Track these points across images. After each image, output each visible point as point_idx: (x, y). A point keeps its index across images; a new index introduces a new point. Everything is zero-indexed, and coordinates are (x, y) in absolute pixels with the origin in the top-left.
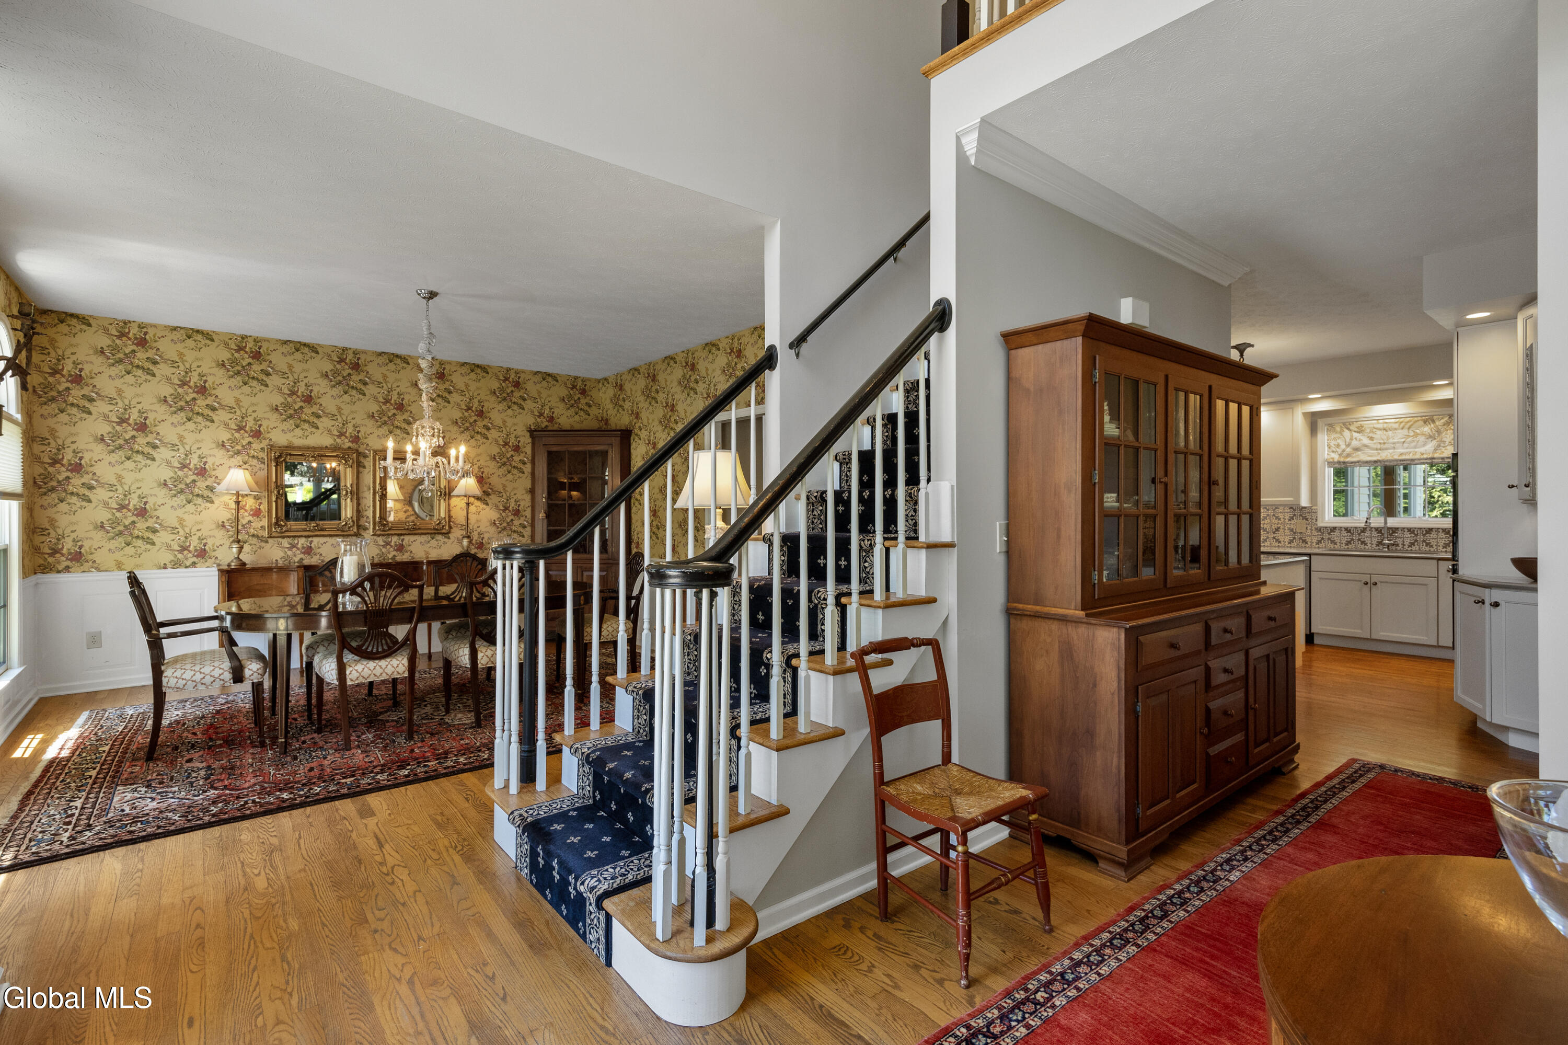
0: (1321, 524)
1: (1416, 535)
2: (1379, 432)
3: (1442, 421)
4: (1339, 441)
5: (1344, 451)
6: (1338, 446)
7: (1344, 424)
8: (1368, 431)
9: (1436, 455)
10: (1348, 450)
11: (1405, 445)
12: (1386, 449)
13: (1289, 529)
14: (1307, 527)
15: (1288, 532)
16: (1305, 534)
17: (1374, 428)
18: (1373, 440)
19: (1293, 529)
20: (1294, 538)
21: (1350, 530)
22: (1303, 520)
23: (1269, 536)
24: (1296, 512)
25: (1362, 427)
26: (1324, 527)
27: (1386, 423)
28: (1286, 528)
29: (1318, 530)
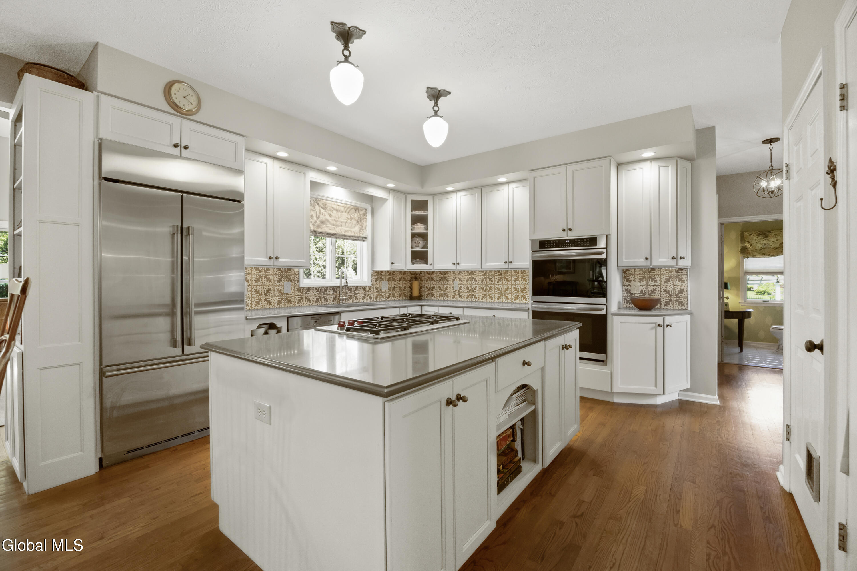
0: (301, 285)
1: (351, 291)
2: (334, 212)
3: (362, 212)
4: (312, 213)
5: (316, 222)
6: (313, 217)
7: (316, 199)
8: (329, 209)
9: (361, 235)
10: (318, 222)
11: (347, 225)
12: (338, 226)
13: (278, 290)
14: (291, 288)
15: (277, 293)
16: (290, 294)
17: (332, 208)
18: (331, 217)
19: (281, 290)
20: (282, 299)
21: (319, 289)
22: (288, 281)
23: (262, 298)
24: (283, 273)
25: (326, 204)
26: (303, 288)
27: (338, 205)
28: (276, 290)
29: (299, 290)
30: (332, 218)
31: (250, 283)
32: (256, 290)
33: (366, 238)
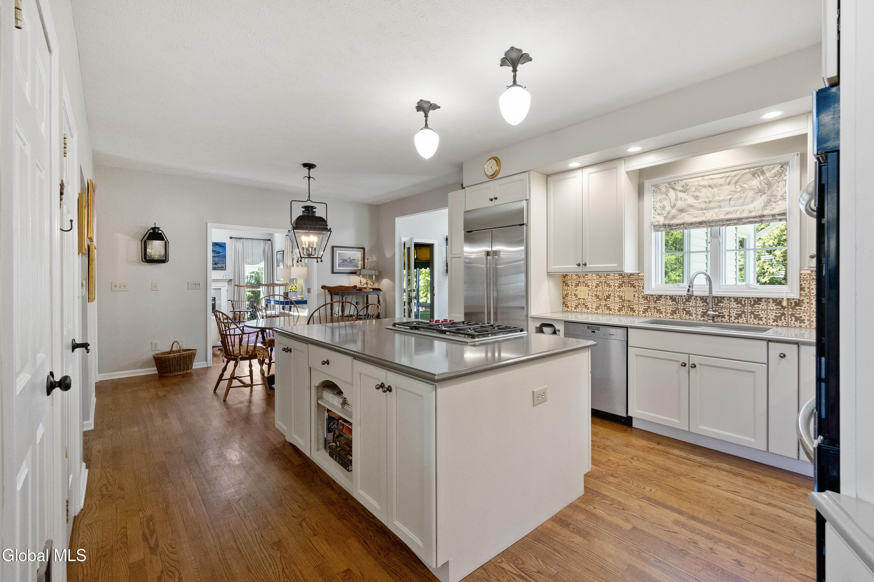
0: (647, 292)
1: (744, 306)
2: (704, 190)
3: (774, 171)
4: (664, 203)
5: (669, 213)
6: (664, 208)
7: (669, 183)
8: (693, 189)
9: (766, 212)
10: (674, 212)
11: (732, 202)
12: (712, 208)
13: (619, 296)
14: (634, 295)
15: (618, 299)
16: (633, 302)
17: (700, 186)
18: (698, 199)
19: (622, 296)
20: (623, 306)
21: (675, 298)
22: (631, 287)
23: (602, 303)
24: (625, 278)
25: (687, 185)
26: (650, 295)
27: (712, 179)
28: (616, 295)
29: (645, 298)
30: (700, 200)
31: (590, 288)
32: (596, 295)
33: (784, 214)
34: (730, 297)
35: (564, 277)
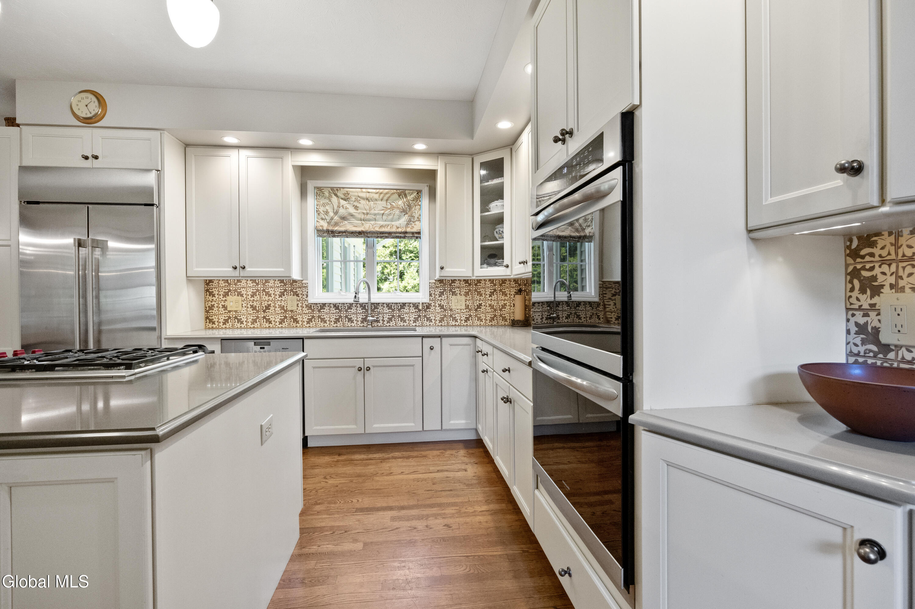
0: (311, 300)
1: (393, 310)
2: (362, 202)
3: (413, 196)
4: (327, 207)
5: (332, 219)
6: (327, 213)
7: (332, 189)
8: (353, 199)
9: (408, 230)
10: (336, 218)
11: (384, 217)
12: (369, 220)
13: (280, 306)
14: (298, 304)
15: (279, 310)
16: (296, 312)
17: (359, 197)
18: (357, 210)
19: (284, 306)
20: (286, 317)
21: (338, 306)
22: (293, 295)
23: (259, 316)
24: (287, 286)
25: (348, 194)
26: (314, 304)
27: (369, 192)
28: (277, 306)
29: (309, 307)
30: (359, 211)
31: (245, 298)
32: (252, 306)
33: (419, 233)
34: (383, 303)
35: (207, 284)
